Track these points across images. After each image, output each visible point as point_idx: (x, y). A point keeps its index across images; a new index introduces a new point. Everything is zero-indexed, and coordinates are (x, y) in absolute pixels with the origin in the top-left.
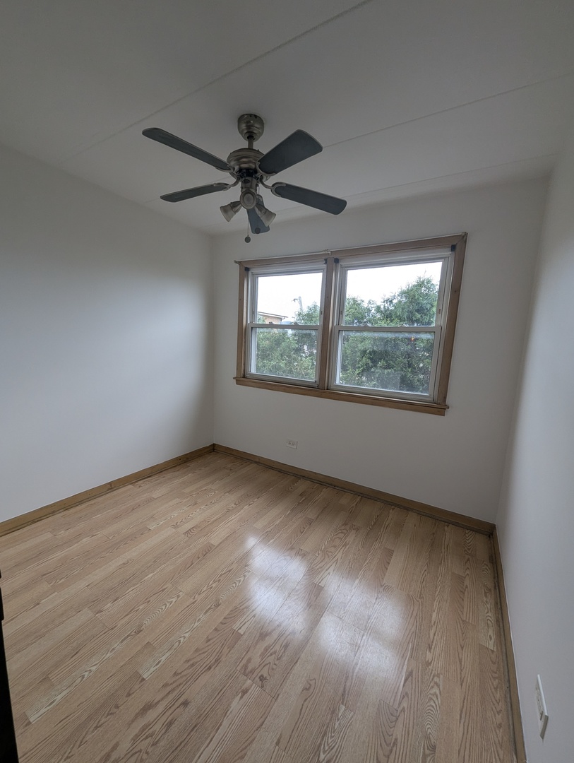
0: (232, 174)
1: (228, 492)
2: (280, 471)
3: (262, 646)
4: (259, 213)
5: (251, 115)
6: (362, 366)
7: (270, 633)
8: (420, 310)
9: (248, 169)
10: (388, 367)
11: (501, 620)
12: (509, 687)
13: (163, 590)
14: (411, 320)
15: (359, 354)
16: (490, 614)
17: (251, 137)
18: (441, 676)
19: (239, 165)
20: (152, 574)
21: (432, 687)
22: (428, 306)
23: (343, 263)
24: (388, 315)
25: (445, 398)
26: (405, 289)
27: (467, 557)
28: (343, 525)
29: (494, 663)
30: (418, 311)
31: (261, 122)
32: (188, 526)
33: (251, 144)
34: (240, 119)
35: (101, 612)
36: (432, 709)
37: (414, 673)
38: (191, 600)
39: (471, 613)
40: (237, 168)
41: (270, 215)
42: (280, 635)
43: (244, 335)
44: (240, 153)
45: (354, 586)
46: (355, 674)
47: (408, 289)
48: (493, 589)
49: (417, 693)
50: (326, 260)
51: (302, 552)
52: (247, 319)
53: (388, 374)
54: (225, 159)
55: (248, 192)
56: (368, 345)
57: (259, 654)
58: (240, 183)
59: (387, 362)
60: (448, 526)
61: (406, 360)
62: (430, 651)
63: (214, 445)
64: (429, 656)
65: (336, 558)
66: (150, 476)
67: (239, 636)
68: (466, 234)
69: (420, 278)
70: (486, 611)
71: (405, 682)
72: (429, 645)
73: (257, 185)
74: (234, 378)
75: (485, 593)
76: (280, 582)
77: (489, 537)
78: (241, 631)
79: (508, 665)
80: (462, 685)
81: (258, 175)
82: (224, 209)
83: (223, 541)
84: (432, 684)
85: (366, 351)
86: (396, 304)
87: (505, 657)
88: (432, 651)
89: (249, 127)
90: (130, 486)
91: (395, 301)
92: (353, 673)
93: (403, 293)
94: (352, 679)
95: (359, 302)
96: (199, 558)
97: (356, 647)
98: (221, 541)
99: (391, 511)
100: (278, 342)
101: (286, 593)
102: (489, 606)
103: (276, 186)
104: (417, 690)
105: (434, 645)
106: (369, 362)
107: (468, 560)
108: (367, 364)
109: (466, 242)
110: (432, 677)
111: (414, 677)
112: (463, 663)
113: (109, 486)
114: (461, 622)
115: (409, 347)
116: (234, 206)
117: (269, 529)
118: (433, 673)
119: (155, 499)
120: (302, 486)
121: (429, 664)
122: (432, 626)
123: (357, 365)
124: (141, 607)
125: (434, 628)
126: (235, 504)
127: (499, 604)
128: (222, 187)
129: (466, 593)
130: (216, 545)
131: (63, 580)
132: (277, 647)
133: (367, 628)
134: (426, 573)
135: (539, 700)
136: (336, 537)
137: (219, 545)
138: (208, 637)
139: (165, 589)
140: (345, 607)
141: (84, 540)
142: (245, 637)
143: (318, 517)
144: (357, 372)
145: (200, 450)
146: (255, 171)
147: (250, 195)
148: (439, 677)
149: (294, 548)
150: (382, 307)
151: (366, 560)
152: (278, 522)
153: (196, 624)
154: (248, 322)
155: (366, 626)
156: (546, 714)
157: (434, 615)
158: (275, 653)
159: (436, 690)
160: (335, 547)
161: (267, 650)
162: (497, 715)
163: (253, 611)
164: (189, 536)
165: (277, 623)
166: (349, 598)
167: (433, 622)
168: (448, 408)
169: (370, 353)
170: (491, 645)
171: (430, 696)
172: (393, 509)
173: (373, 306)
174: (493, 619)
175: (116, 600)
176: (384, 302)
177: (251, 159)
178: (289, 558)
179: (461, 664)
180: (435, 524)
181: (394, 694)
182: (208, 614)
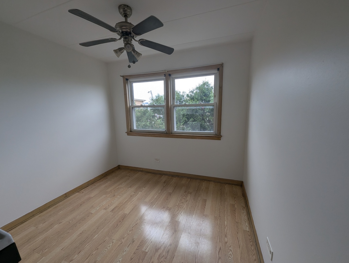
0: (118, 34)
1: (130, 187)
2: (153, 173)
3: (157, 255)
4: (134, 53)
5: (125, 5)
6: (183, 122)
7: (160, 248)
8: (206, 95)
9: (126, 32)
10: (194, 121)
11: (249, 218)
12: (256, 244)
13: (104, 242)
14: (202, 100)
15: (181, 116)
16: (245, 217)
17: (126, 16)
18: (232, 247)
19: (122, 30)
20: (97, 235)
21: (229, 252)
22: (208, 94)
23: (173, 76)
24: (192, 98)
25: (220, 133)
26: (198, 86)
27: (234, 196)
28: (184, 192)
29: (250, 236)
30: (204, 96)
31: (131, 9)
32: (112, 207)
33: (126, 20)
34: (120, 7)
35: (72, 260)
36: (230, 261)
37: (222, 248)
38: (120, 243)
39: (239, 218)
40: (120, 31)
41: (139, 54)
42: (165, 248)
43: (129, 111)
44: (121, 24)
45: (193, 218)
46: (199, 255)
47: (199, 86)
48: (245, 207)
49: (224, 256)
50: (165, 75)
51: (169, 208)
52: (129, 104)
53: (195, 123)
54: (114, 26)
55: (128, 44)
56: (185, 112)
57: (157, 258)
58: (122, 39)
59: (194, 119)
60: (226, 185)
61: (201, 117)
62: (226, 237)
63: (119, 166)
64: (226, 239)
65: (184, 208)
66: (87, 187)
67: (146, 253)
68: (223, 63)
69: (204, 81)
70: (244, 216)
71: (219, 253)
72: (226, 235)
73: (131, 40)
74: (126, 133)
75: (243, 209)
76: (161, 223)
77: (241, 186)
78: (147, 251)
79: (254, 236)
80: (239, 248)
81: (132, 35)
82: (116, 51)
83: (131, 211)
84: (229, 251)
85: (184, 114)
86: (195, 93)
87: (253, 233)
88: (227, 237)
89: (125, 11)
90: (77, 193)
91: (194, 92)
92: (198, 255)
93: (197, 88)
94: (198, 258)
95: (178, 92)
96: (120, 221)
97: (197, 244)
98: (130, 211)
99: (203, 183)
100: (145, 113)
101: (165, 228)
102: (245, 214)
103: (141, 40)
104: (224, 255)
105: (227, 234)
106: (186, 119)
107: (235, 197)
108: (185, 120)
109: (223, 67)
110: (228, 248)
111: (222, 249)
112: (239, 239)
113: (65, 196)
114: (236, 223)
115: (202, 111)
116: (121, 50)
117: (152, 201)
118: (229, 246)
119: (92, 197)
120: (164, 178)
121: (226, 243)
122: (226, 227)
123: (181, 121)
124: (94, 253)
125: (226, 228)
126: (134, 192)
127: (248, 212)
128: (113, 40)
129: (236, 211)
130: (128, 213)
131: (47, 250)
132: (164, 253)
133: (200, 235)
134: (220, 206)
135: (269, 247)
136: (182, 198)
137: (129, 213)
138: (131, 258)
139: (105, 241)
140: (191, 228)
141: (55, 226)
142: (149, 253)
143: (173, 191)
144: (182, 124)
145: (112, 169)
146: (130, 33)
147: (129, 45)
148: (231, 247)
149: (165, 207)
150: (189, 94)
151: (196, 205)
152: (156, 197)
153: (124, 253)
154: (130, 105)
155: (200, 234)
156: (272, 251)
157: (226, 222)
158: (163, 256)
159: (231, 253)
160: (182, 203)
161: (160, 256)
162: (253, 256)
163: (151, 240)
164: (113, 212)
165: (162, 242)
166: (191, 224)
167: (226, 225)
168: (222, 137)
169: (186, 115)
170: (247, 229)
171: (229, 256)
172: (204, 182)
173: (185, 94)
174: (247, 219)
175: (79, 253)
176: (190, 92)
177: (128, 27)
178: (163, 212)
179: (238, 239)
180: (221, 185)
181: (215, 259)
182: (129, 247)
